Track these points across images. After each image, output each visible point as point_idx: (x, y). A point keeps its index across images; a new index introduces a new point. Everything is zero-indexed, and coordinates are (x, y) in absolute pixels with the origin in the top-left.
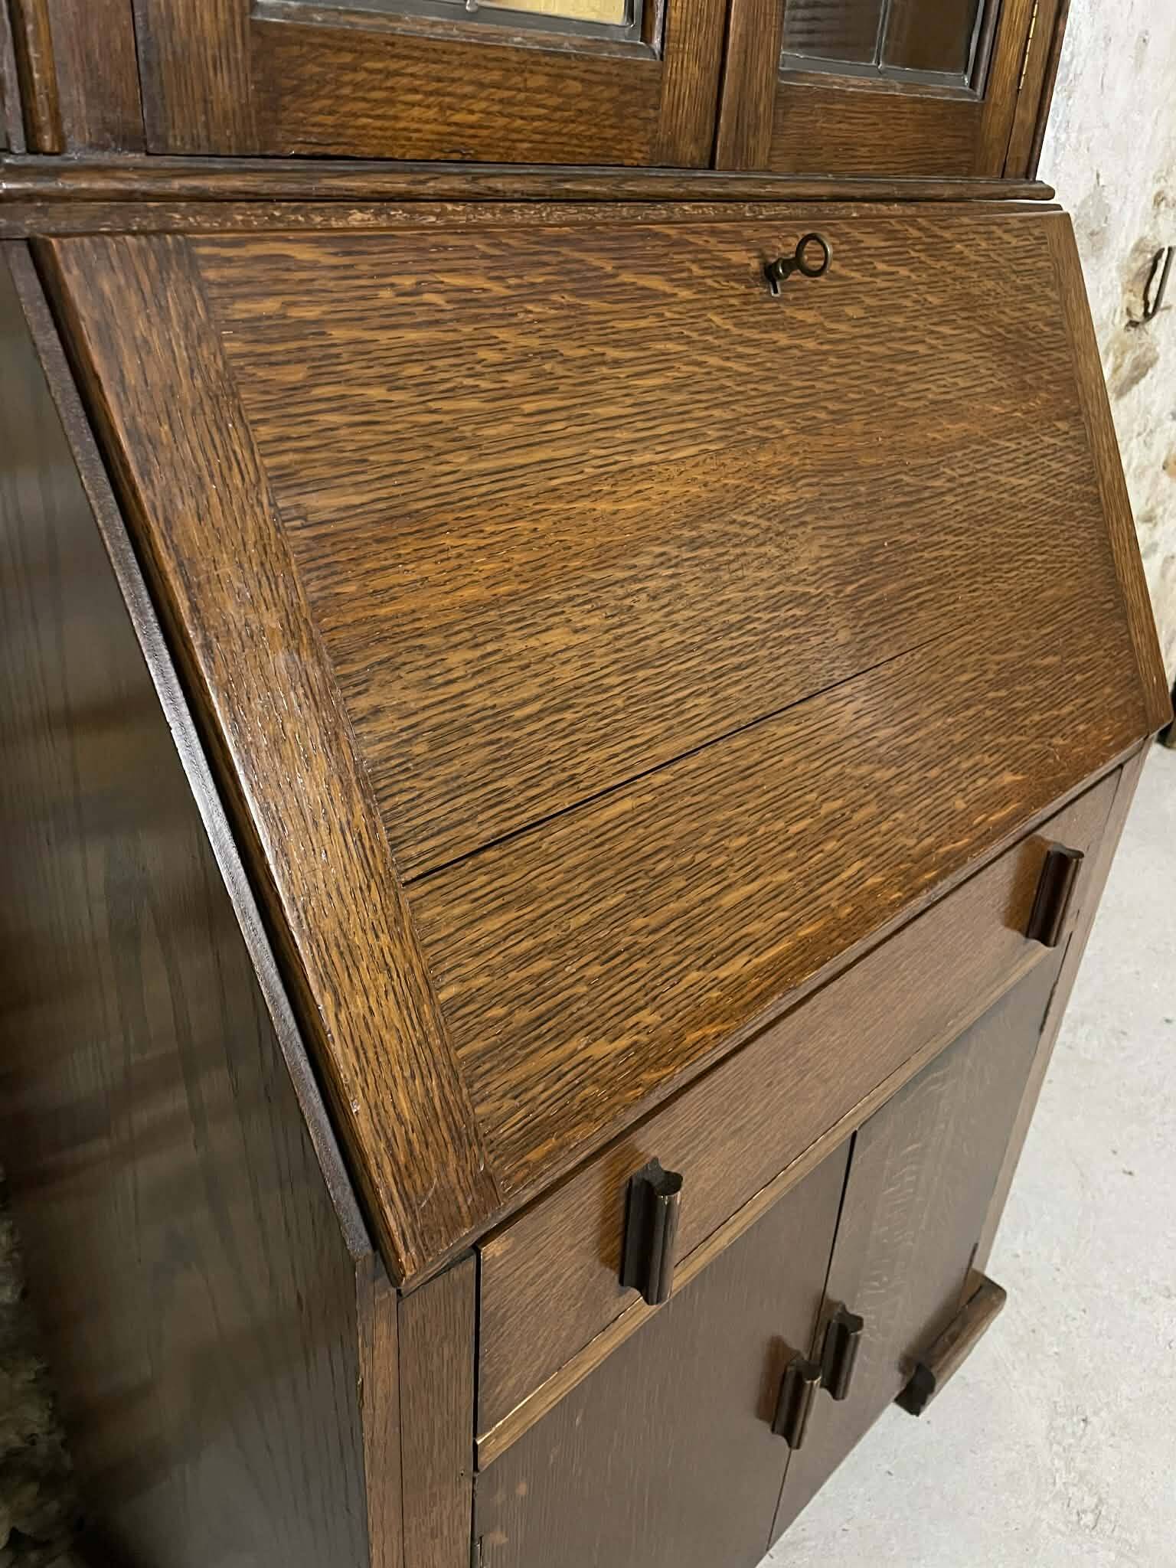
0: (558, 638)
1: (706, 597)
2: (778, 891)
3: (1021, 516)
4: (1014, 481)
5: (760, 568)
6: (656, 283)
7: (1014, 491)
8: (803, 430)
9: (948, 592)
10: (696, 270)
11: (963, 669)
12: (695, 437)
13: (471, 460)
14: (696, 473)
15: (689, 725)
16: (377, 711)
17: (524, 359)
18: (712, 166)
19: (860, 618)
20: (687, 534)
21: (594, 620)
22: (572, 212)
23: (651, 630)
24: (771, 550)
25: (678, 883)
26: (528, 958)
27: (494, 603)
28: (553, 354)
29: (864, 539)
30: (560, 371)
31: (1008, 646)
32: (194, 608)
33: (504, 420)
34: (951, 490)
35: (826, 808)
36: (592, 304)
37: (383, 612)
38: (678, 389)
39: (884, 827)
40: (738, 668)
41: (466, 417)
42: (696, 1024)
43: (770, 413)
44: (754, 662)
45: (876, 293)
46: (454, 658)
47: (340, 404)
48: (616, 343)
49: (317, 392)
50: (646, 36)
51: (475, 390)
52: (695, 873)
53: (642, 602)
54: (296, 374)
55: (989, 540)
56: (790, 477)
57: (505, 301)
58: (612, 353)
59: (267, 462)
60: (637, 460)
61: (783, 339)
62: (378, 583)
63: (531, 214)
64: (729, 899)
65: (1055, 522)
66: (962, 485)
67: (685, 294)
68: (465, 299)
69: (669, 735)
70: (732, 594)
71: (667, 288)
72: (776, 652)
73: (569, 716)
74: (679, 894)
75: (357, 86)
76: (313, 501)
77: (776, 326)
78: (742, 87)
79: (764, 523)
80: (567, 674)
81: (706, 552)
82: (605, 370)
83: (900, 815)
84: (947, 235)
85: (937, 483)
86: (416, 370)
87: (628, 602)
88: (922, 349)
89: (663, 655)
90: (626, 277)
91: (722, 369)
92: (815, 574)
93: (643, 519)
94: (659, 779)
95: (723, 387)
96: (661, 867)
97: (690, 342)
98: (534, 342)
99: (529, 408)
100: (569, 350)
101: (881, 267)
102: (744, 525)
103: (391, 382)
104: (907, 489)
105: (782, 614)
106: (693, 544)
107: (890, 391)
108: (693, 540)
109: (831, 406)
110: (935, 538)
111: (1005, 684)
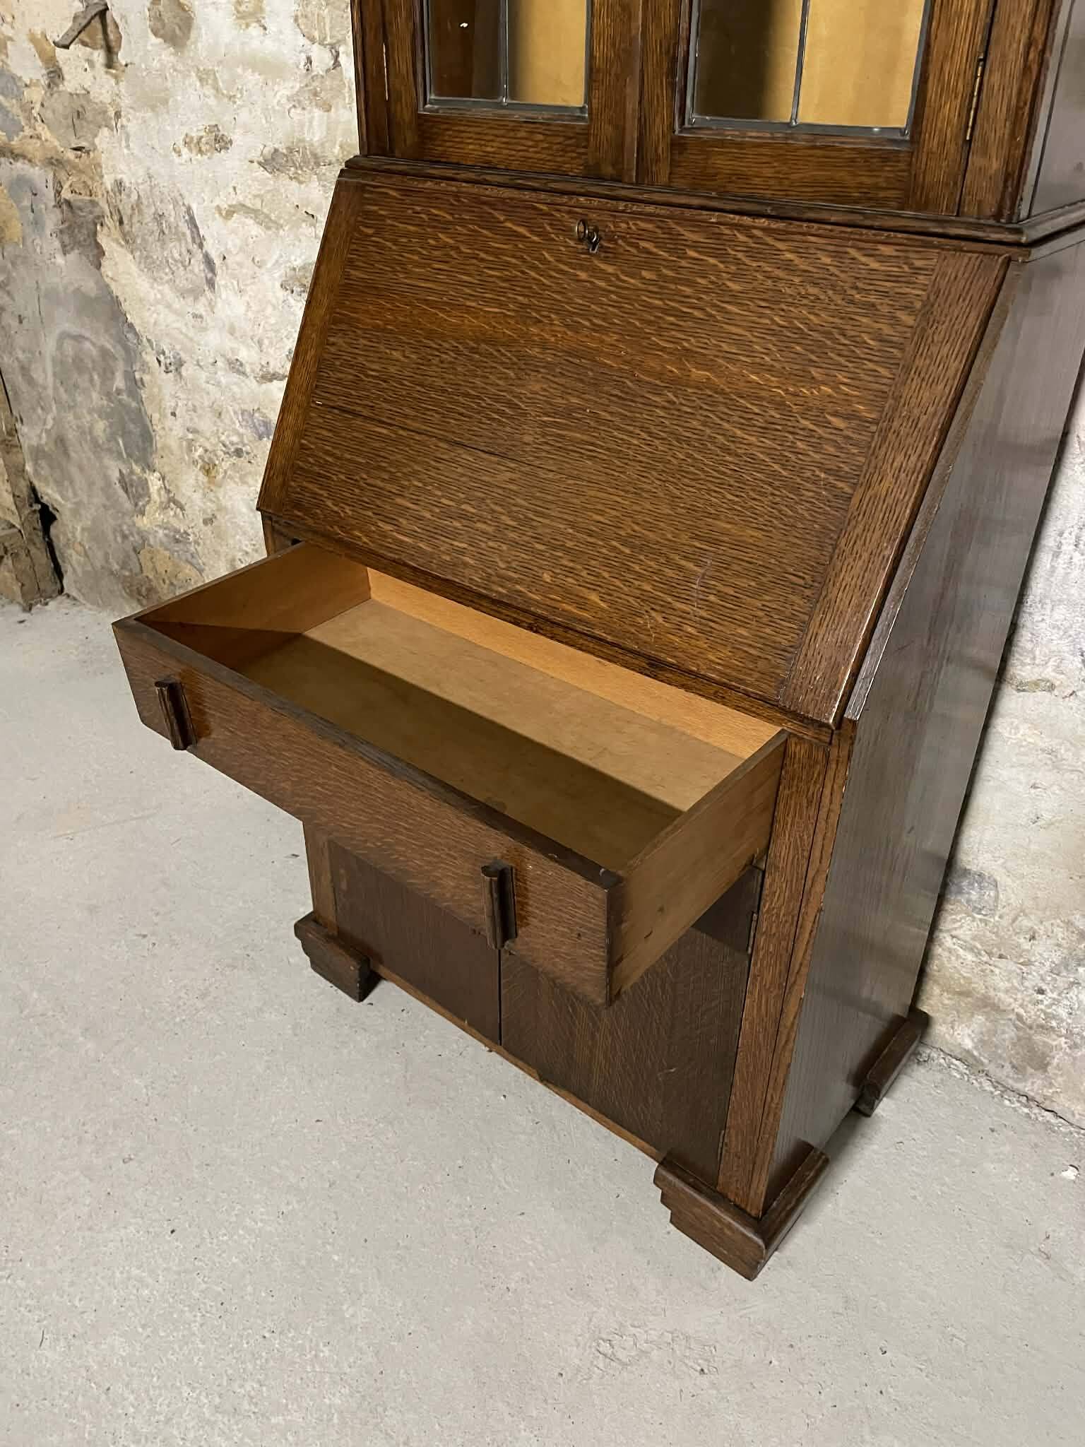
0: (397, 354)
1: (464, 376)
3: (728, 458)
5: (500, 379)
7: (733, 438)
8: (567, 326)
9: (619, 463)
11: (601, 513)
12: (502, 305)
13: (406, 278)
14: (494, 321)
15: (425, 422)
17: (446, 246)
19: (543, 437)
20: (472, 344)
21: (413, 356)
23: (434, 374)
27: (384, 330)
28: (457, 248)
29: (574, 400)
30: (456, 255)
33: (424, 267)
34: (664, 408)
36: (485, 233)
37: (352, 315)
38: (505, 280)
39: (491, 543)
40: (461, 414)
43: (550, 310)
44: (470, 417)
47: (377, 245)
48: (487, 252)
51: (420, 253)
53: (436, 361)
54: (370, 231)
55: (681, 456)
57: (449, 223)
58: (482, 255)
60: (468, 303)
61: (583, 276)
65: (770, 484)
66: (679, 410)
67: (534, 238)
68: (434, 219)
69: (414, 419)
70: (478, 381)
71: (528, 233)
72: (484, 420)
73: (385, 385)
75: (450, 136)
77: (582, 268)
79: (515, 359)
80: (392, 370)
81: (476, 356)
82: (475, 261)
86: (404, 240)
87: (430, 357)
89: (431, 387)
90: (509, 225)
91: (534, 279)
92: (529, 398)
93: (457, 329)
95: (530, 288)
97: (524, 261)
98: (451, 241)
99: (437, 266)
100: (465, 248)
101: (691, 254)
102: (503, 355)
103: (395, 242)
104: (626, 390)
105: (498, 406)
106: (473, 350)
107: (652, 330)
108: (473, 348)
109: (597, 321)
110: (631, 428)
111: (632, 547)
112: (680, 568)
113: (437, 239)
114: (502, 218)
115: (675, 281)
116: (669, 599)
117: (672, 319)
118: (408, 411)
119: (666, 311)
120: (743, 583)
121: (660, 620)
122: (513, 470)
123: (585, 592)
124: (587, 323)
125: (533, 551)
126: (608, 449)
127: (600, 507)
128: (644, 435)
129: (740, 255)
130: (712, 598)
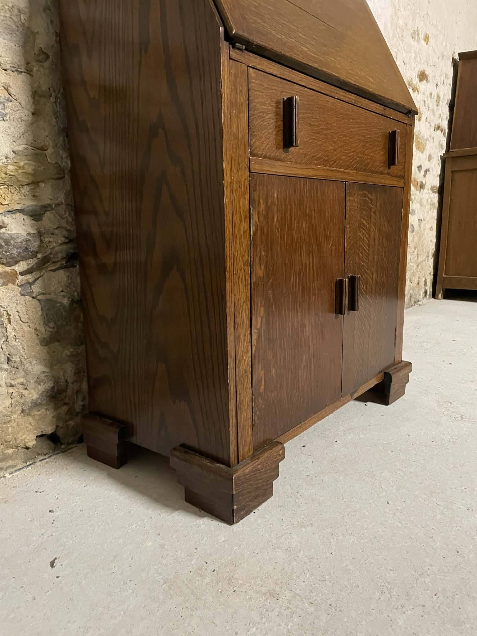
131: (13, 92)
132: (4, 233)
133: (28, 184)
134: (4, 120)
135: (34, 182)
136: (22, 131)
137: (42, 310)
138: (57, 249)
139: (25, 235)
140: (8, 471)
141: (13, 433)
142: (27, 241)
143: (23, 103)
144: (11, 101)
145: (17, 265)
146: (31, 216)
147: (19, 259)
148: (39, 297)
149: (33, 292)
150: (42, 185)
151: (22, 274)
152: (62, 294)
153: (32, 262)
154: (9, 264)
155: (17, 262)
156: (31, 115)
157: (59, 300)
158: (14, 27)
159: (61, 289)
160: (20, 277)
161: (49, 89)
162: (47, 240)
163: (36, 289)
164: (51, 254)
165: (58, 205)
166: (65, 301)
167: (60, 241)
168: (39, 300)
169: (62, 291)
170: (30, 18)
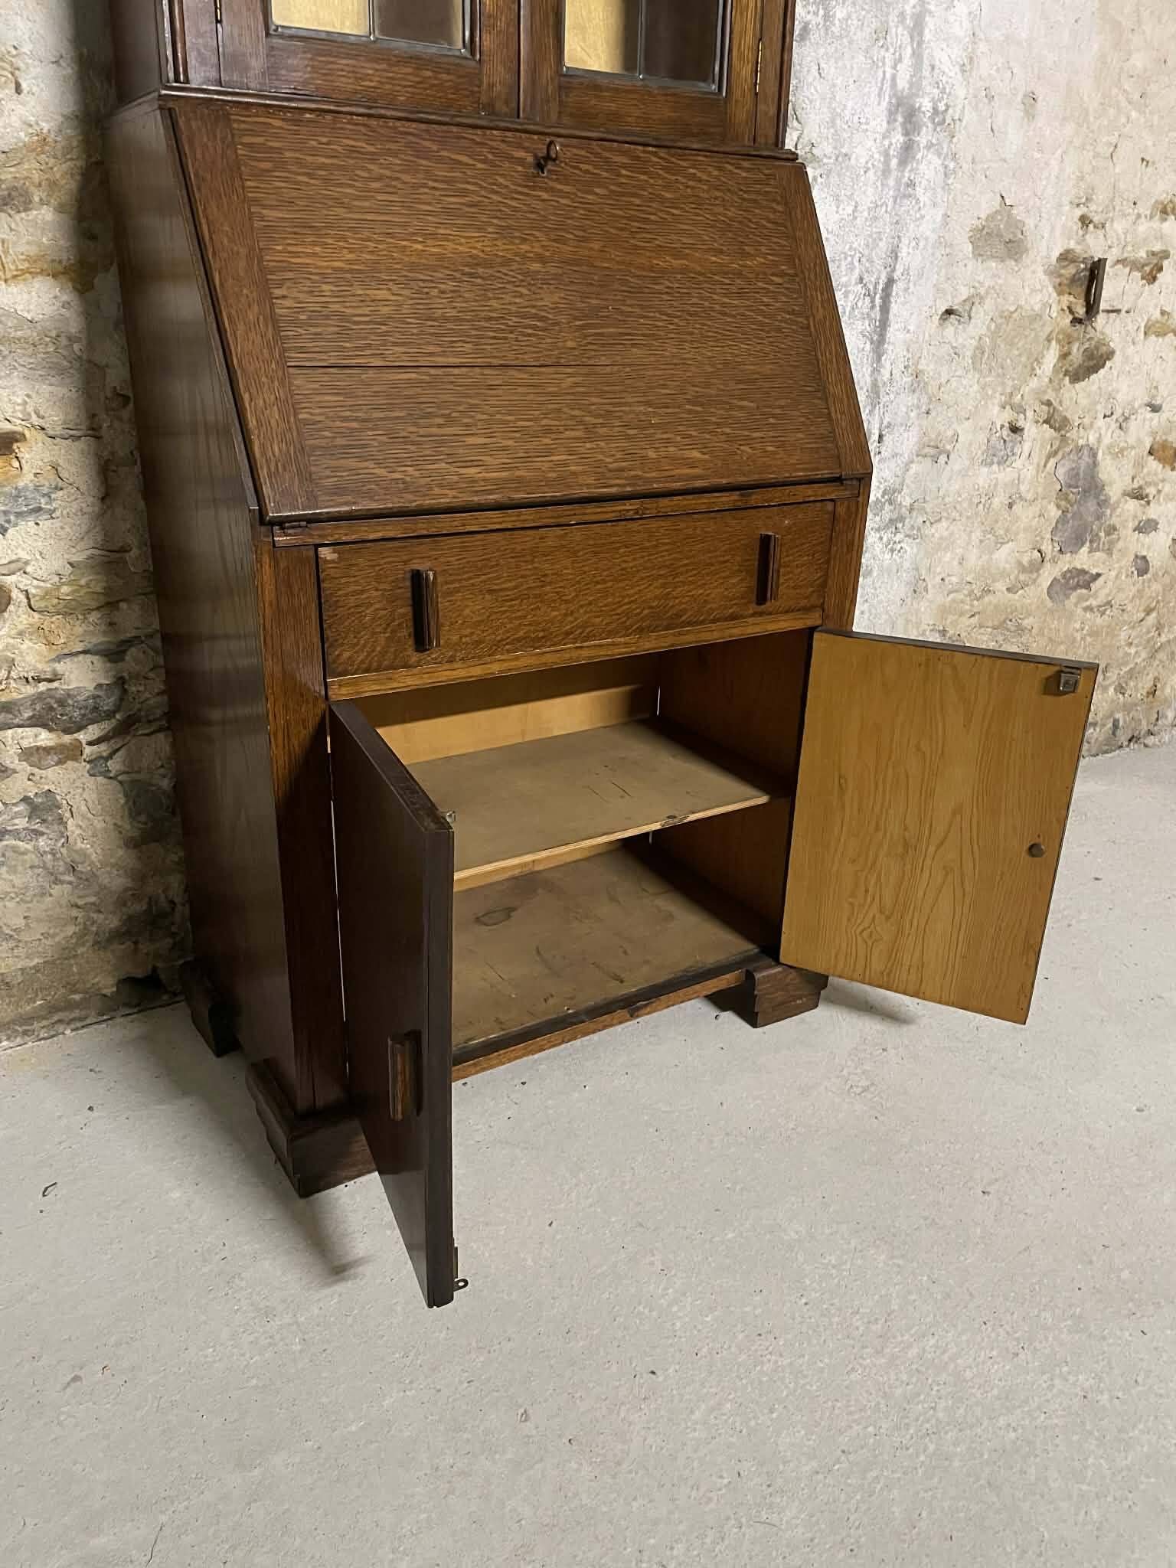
0: (383, 294)
1: (476, 301)
2: (505, 448)
3: (730, 320)
4: (726, 300)
5: (515, 297)
6: (465, 159)
8: (554, 240)
9: (656, 344)
10: (490, 156)
11: (664, 386)
12: (479, 229)
14: (479, 245)
15: (456, 354)
16: (284, 297)
17: (379, 179)
18: (518, 117)
19: (585, 339)
20: (467, 269)
21: (404, 292)
22: (423, 126)
23: (438, 306)
24: (524, 291)
25: (441, 421)
26: (346, 419)
27: (351, 271)
28: (398, 179)
29: (594, 302)
30: (400, 186)
31: (708, 386)
32: (211, 238)
33: (365, 200)
34: (668, 293)
35: (544, 422)
36: (424, 162)
37: (293, 260)
38: (471, 206)
39: (588, 445)
40: (494, 338)
41: (346, 195)
42: (441, 486)
43: (532, 228)
44: (505, 338)
45: (620, 185)
46: (325, 287)
47: (286, 180)
48: (434, 181)
49: (277, 174)
50: (473, 53)
51: (352, 186)
52: (450, 420)
53: (435, 292)
54: (266, 166)
55: (698, 326)
56: (541, 259)
57: (373, 153)
58: (431, 184)
59: (250, 195)
60: (442, 232)
61: (545, 196)
62: (290, 249)
63: (398, 124)
64: (470, 440)
66: (679, 293)
67: (480, 165)
68: (352, 151)
69: (443, 354)
70: (494, 303)
71: (471, 162)
72: (520, 338)
73: (385, 328)
74: (439, 426)
76: (264, 212)
77: (541, 189)
78: (533, 82)
79: (520, 277)
80: (385, 310)
81: (479, 281)
82: (426, 190)
83: (602, 444)
84: (684, 164)
85: (657, 287)
86: (323, 173)
87: (426, 290)
88: (653, 217)
89: (444, 319)
90: (444, 153)
91: (501, 202)
92: (554, 309)
93: (441, 257)
94: (433, 371)
95: (501, 211)
96: (430, 410)
97: (481, 187)
98: (388, 173)
99: (381, 198)
100: (406, 178)
101: (624, 172)
102: (506, 275)
103: (312, 176)
104: (631, 285)
105: (527, 322)
106: (471, 275)
107: (625, 234)
108: (472, 273)
109: (576, 232)
110: (652, 314)
111: (702, 405)
112: (742, 408)
113: (369, 171)
114: (435, 148)
115: (623, 194)
116: (746, 433)
117: (636, 224)
118: (431, 349)
119: (629, 218)
120: (782, 402)
121: (750, 451)
122: (571, 375)
123: (687, 454)
124: (571, 236)
125: (628, 438)
126: (643, 335)
127: (661, 382)
128: (665, 318)
129: (661, 172)
130: (772, 421)
131: (64, 474)
132: (56, 689)
133: (98, 609)
134: (53, 518)
135: (109, 603)
136: (84, 528)
137: (126, 795)
138: (151, 702)
139: (92, 689)
140: (73, 1026)
141: (80, 974)
142: (95, 697)
143: (83, 488)
144: (61, 489)
145: (82, 732)
146: (106, 656)
147: (84, 723)
148: (120, 778)
149: (110, 771)
150: (123, 606)
151: (90, 743)
152: (162, 771)
153: (105, 727)
154: (67, 731)
155: (80, 728)
156: (98, 503)
157: (154, 781)
158: (65, 363)
159: (160, 764)
160: (88, 750)
161: (132, 453)
162: (134, 689)
163: (114, 765)
164: (139, 710)
165: (151, 636)
166: (166, 784)
167: (156, 691)
168: (121, 782)
169: (162, 766)
170: (90, 346)
